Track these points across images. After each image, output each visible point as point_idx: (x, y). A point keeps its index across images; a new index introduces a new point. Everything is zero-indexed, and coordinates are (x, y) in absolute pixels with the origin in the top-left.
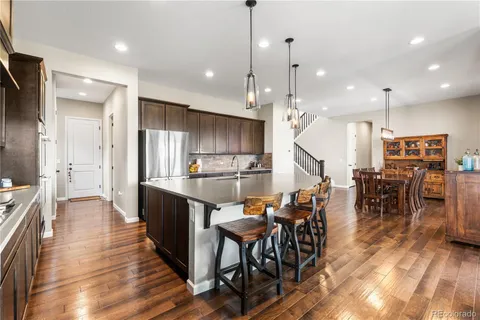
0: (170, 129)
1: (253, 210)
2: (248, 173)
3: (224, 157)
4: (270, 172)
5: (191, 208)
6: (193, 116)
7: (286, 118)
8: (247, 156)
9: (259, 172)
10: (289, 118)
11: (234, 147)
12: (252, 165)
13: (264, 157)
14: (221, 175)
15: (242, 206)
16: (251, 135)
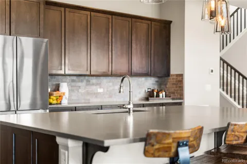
0: (18, 34)
1: (158, 150)
2: (144, 106)
3: (104, 80)
4: (180, 104)
5: (62, 151)
6: (54, 14)
7: (207, 16)
8: (143, 79)
9: (162, 105)
10: (213, 15)
11: (121, 65)
12: (150, 95)
13: (171, 80)
14: (101, 107)
15: (143, 144)
16: (148, 43)
